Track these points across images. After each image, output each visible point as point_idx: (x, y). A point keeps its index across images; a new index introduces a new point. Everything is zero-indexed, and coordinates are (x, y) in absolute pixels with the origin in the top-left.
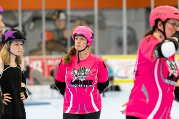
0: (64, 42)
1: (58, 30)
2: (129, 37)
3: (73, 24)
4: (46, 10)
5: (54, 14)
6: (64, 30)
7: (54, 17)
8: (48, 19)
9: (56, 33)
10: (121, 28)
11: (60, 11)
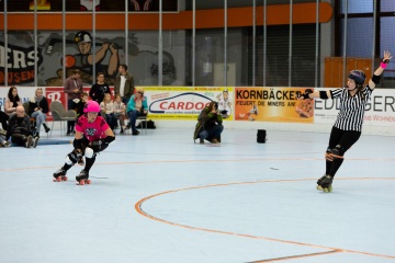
0: (88, 69)
1: (81, 55)
3: (99, 48)
4: (67, 31)
5: (77, 36)
6: (88, 54)
7: (77, 39)
8: (69, 42)
9: (79, 58)
10: (157, 53)
11: (84, 33)
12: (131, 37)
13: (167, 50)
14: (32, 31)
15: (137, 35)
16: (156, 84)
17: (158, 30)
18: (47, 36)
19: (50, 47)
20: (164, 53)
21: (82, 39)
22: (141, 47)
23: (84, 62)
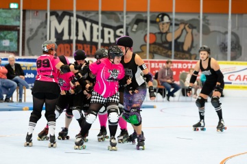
0: (167, 45)
1: (161, 33)
2: (232, 42)
3: (177, 27)
4: (151, 12)
5: (158, 17)
6: (167, 33)
7: (158, 20)
8: (153, 22)
9: (159, 36)
10: (226, 33)
11: (164, 15)
12: (204, 19)
13: (235, 31)
14: (121, 12)
15: (209, 17)
16: (225, 59)
17: (228, 14)
18: (133, 16)
19: (135, 26)
20: (233, 33)
21: (163, 20)
22: (212, 28)
23: (164, 40)
